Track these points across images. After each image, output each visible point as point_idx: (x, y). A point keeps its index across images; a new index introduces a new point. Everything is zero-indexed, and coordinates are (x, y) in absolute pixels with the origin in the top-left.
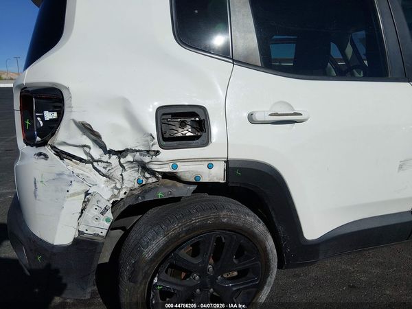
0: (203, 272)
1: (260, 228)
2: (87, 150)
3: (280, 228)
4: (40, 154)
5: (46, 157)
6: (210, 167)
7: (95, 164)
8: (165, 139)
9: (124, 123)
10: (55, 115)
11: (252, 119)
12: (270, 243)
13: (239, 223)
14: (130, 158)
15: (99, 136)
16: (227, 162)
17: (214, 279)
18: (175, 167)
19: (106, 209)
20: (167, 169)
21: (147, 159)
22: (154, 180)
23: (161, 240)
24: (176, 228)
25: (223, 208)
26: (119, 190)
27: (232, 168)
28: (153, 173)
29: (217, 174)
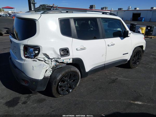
0: (67, 81)
1: (78, 71)
2: (44, 59)
3: (82, 70)
4: (34, 60)
5: (36, 61)
6: (70, 60)
7: (46, 61)
8: (62, 55)
9: (53, 53)
10: (38, 52)
11: (77, 50)
12: (80, 74)
13: (74, 70)
14: (54, 60)
15: (48, 56)
16: (73, 59)
17: (69, 82)
18: (63, 61)
19: (51, 71)
20: (62, 61)
21: (58, 60)
22: (58, 63)
23: (61, 75)
24: (63, 73)
25: (71, 68)
26: (51, 66)
27: (74, 60)
28: (58, 62)
29: (71, 61)
